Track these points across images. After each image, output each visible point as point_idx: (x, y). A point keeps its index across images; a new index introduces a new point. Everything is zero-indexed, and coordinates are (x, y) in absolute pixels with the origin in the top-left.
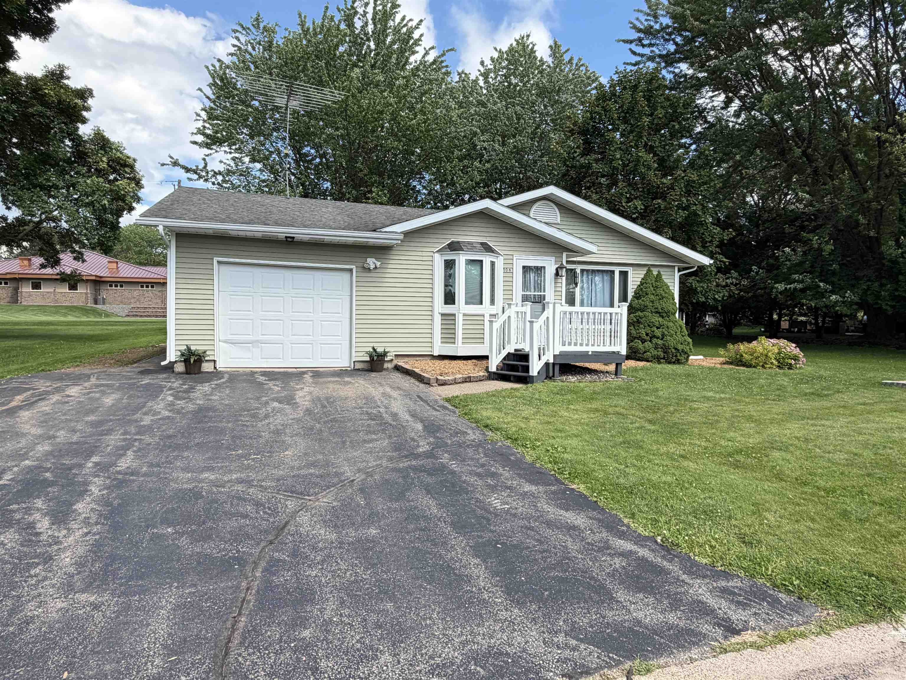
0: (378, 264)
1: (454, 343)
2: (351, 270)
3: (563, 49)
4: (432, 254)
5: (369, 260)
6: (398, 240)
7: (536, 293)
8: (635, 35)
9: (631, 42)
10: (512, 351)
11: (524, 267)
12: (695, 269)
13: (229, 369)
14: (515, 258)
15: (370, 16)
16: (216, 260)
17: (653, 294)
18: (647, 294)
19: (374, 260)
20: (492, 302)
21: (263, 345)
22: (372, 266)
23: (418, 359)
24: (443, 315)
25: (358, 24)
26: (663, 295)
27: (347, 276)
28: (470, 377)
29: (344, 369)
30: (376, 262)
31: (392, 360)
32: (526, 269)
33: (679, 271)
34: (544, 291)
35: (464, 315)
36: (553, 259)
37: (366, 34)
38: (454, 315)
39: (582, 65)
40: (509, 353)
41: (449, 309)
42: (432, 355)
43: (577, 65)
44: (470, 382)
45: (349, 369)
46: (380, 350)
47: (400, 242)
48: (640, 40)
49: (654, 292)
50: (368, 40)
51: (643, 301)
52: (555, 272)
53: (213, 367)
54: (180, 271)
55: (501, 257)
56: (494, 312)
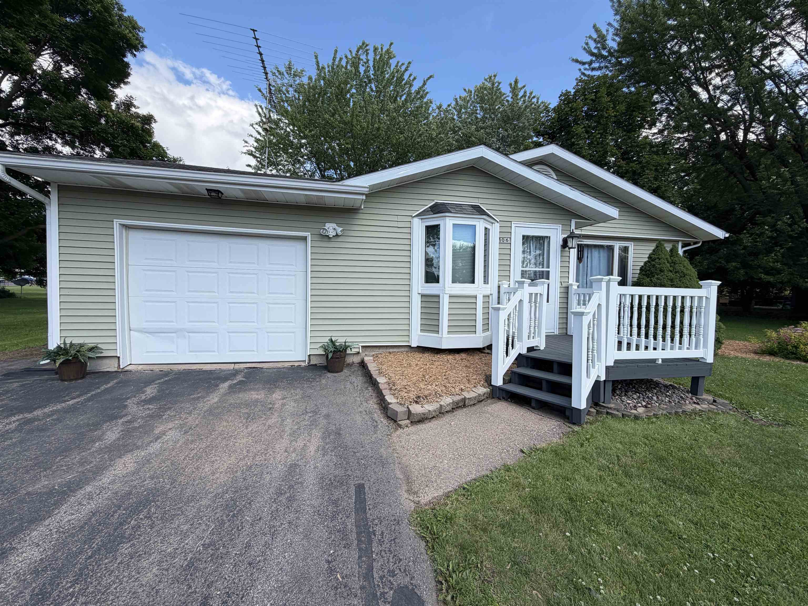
0: (339, 230)
1: (438, 332)
2: (305, 239)
3: (520, 86)
4: (409, 219)
5: (328, 225)
6: (363, 194)
7: (537, 269)
8: (588, 58)
9: (584, 64)
10: (524, 351)
11: (524, 236)
12: (699, 245)
13: (141, 367)
14: (513, 226)
15: (371, 63)
16: (117, 223)
17: (671, 271)
18: (661, 271)
19: (334, 225)
20: (486, 281)
21: (190, 334)
22: (332, 233)
23: (391, 350)
24: (423, 296)
25: (362, 69)
26: (685, 271)
27: (299, 246)
28: (464, 400)
29: (296, 364)
30: (337, 227)
31: (358, 353)
32: (526, 239)
33: (684, 246)
34: (548, 267)
35: (451, 296)
36: (560, 227)
37: (368, 77)
38: (438, 296)
39: (534, 97)
40: (520, 354)
41: (432, 289)
42: (410, 346)
43: (529, 97)
44: (465, 406)
45: (303, 364)
46: (340, 341)
47: (364, 197)
48: (590, 63)
49: (671, 269)
50: (370, 82)
51: (658, 279)
52: (561, 243)
53: (116, 366)
54: (63, 236)
55: (496, 224)
56: (488, 293)
